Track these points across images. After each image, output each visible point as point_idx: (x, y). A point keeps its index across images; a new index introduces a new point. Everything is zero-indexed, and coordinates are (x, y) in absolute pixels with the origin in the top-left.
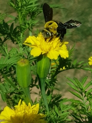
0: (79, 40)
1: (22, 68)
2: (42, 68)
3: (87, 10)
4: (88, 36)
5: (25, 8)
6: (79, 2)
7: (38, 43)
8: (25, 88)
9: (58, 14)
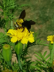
0: (41, 24)
1: (6, 50)
2: (18, 49)
3: (46, 6)
4: (46, 21)
5: (8, 8)
6: (41, 2)
7: (16, 34)
8: (8, 62)
9: (29, 9)
